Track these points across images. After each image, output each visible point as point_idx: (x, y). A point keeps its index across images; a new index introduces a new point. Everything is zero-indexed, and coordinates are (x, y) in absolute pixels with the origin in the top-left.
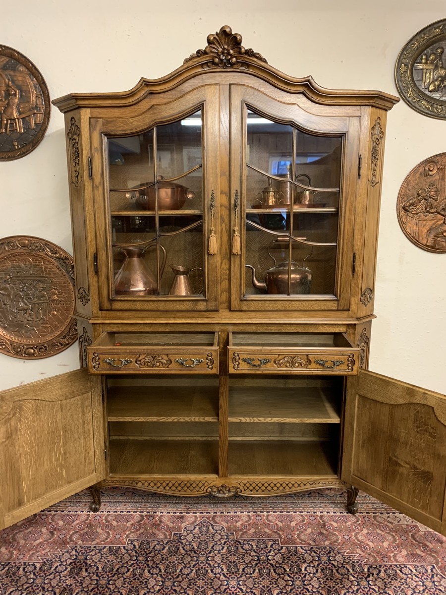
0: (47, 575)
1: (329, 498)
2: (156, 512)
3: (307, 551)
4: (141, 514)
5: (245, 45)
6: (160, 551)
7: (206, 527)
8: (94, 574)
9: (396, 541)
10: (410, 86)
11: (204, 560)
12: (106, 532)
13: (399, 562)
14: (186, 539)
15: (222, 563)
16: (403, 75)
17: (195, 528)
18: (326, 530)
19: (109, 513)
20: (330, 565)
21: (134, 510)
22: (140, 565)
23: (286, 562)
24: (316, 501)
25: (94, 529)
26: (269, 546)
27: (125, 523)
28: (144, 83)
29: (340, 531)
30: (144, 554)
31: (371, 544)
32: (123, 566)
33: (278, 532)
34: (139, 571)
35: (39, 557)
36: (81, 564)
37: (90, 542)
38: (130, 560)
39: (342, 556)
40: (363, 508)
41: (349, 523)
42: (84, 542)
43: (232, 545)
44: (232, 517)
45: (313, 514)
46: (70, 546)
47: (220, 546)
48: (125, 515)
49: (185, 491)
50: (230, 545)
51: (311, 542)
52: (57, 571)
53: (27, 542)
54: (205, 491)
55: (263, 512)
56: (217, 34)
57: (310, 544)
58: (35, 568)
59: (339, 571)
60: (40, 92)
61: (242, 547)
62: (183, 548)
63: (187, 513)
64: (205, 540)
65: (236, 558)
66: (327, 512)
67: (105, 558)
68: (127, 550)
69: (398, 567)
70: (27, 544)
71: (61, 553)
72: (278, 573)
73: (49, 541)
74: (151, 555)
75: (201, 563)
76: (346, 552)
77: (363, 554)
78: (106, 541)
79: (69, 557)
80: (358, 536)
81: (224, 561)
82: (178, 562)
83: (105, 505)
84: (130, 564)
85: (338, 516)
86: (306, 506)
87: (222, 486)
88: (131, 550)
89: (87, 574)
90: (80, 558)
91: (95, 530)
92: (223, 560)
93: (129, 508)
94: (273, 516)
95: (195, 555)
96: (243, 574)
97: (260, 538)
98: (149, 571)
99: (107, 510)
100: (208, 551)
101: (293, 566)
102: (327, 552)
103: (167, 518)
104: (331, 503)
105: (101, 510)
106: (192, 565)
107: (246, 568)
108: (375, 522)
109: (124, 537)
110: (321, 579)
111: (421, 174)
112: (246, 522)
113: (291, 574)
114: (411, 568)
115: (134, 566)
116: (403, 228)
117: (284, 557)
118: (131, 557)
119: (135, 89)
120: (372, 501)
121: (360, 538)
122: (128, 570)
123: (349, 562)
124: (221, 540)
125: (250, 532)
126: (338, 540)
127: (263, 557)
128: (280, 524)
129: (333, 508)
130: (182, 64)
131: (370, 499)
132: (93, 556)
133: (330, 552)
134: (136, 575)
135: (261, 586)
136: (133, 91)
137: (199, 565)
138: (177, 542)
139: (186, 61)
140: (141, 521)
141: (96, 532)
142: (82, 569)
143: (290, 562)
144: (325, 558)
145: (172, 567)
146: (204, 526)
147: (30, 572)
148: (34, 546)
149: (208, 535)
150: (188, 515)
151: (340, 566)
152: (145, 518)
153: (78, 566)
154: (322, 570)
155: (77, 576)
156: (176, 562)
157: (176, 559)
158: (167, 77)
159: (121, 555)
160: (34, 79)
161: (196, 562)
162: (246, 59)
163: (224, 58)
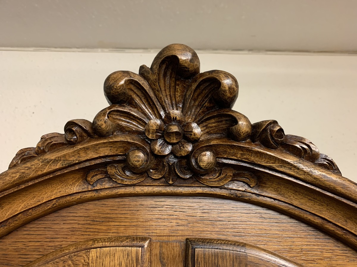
56: (142, 71)
139: (23, 158)
162: (253, 159)
163: (168, 150)
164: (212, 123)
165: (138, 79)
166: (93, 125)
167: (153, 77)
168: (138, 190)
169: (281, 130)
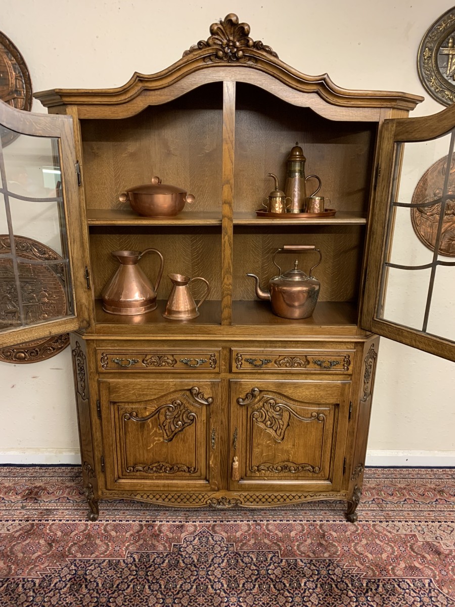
0: (47, 592)
1: (328, 505)
2: (155, 521)
3: (306, 564)
4: (140, 523)
5: (254, 36)
6: (160, 564)
7: (206, 537)
8: (94, 591)
9: (394, 553)
10: (433, 74)
11: (204, 575)
12: (105, 543)
13: (397, 576)
14: (185, 551)
15: (222, 578)
16: (426, 61)
17: (195, 539)
18: (326, 541)
19: (107, 522)
20: (330, 579)
21: (132, 519)
22: (141, 580)
23: (285, 576)
24: (316, 508)
25: (93, 540)
26: (269, 559)
27: (124, 534)
28: (138, 78)
29: (339, 541)
30: (144, 568)
31: (370, 556)
32: (123, 582)
33: (278, 543)
34: (139, 587)
35: (38, 573)
36: (81, 580)
37: (89, 555)
38: (130, 574)
39: (342, 569)
40: (363, 516)
41: (348, 533)
42: (83, 556)
43: (232, 558)
44: (232, 526)
45: (313, 523)
46: (69, 560)
47: (220, 558)
48: (123, 524)
49: (185, 503)
50: (230, 558)
51: (311, 555)
52: (57, 587)
53: (25, 555)
54: (204, 503)
55: (262, 521)
56: (221, 23)
57: (309, 557)
58: (35, 584)
59: (338, 586)
60: (19, 73)
61: (242, 560)
62: (183, 560)
63: (186, 522)
64: (205, 553)
65: (236, 572)
66: (327, 521)
67: (104, 573)
68: (127, 564)
69: (396, 582)
70: (25, 557)
71: (60, 567)
72: (277, 588)
73: (48, 554)
74: (151, 569)
75: (201, 578)
76: (345, 564)
77: (362, 567)
78: (106, 554)
79: (69, 572)
80: (357, 547)
81: (224, 576)
82: (178, 577)
83: (103, 513)
84: (130, 579)
85: (337, 524)
86: (306, 513)
87: (222, 498)
88: (131, 564)
89: (87, 591)
90: (79, 573)
91: (94, 542)
92: (223, 574)
93: (128, 517)
94: (272, 525)
95: (195, 569)
96: (243, 590)
97: (260, 550)
98: (149, 587)
99: (105, 519)
100: (208, 564)
101: (293, 580)
102: (326, 565)
103: (166, 528)
104: (331, 510)
105: (100, 519)
106: (192, 580)
107: (246, 583)
108: (374, 531)
109: (123, 549)
110: (320, 596)
111: (439, 172)
112: (246, 532)
113: (291, 589)
114: (409, 582)
115: (134, 582)
116: (416, 230)
117: (284, 571)
118: (131, 571)
119: (127, 86)
121: (359, 549)
122: (129, 586)
123: (348, 576)
124: (221, 552)
125: (250, 543)
126: (337, 551)
127: (263, 571)
128: (280, 534)
129: (332, 515)
130: (181, 57)
131: (369, 506)
132: (93, 570)
133: (329, 566)
134: (137, 591)
135: (261, 603)
136: (125, 87)
137: (200, 581)
138: (177, 554)
139: (186, 54)
140: (140, 531)
141: (95, 543)
142: (81, 585)
143: (289, 576)
144: (324, 572)
145: (172, 582)
146: (203, 536)
147: (29, 589)
148: (33, 560)
149: (208, 546)
150: (187, 523)
151: (339, 580)
152: (144, 528)
153: (78, 581)
154: (321, 585)
155: (78, 593)
156: (176, 576)
157: (176, 573)
158: (164, 72)
159: (121, 570)
160: (13, 58)
161: (197, 577)
162: (254, 53)
163: (229, 51)
164: (243, 41)
165: (220, 26)
166: (207, 42)
167: (224, 25)
168: (220, 64)
169: (262, 44)
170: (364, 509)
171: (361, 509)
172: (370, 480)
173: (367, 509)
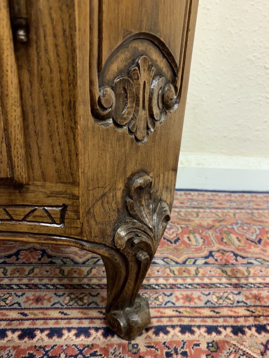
120: (204, 276)
170: (180, 281)
171: (171, 281)
172: (201, 210)
173: (189, 281)
